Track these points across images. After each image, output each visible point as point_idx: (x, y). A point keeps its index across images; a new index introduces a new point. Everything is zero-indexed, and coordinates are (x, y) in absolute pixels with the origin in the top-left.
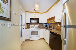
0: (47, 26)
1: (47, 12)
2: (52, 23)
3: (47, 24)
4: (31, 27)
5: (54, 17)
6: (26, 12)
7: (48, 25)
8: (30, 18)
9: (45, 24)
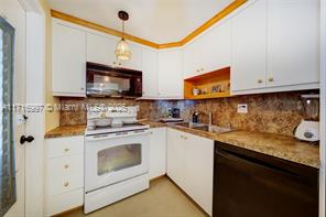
0: (175, 113)
1: (181, 43)
2: (205, 100)
3: (175, 101)
4: (95, 120)
5: (229, 68)
6: (54, 13)
7: (181, 106)
8: (90, 66)
9: (166, 105)
